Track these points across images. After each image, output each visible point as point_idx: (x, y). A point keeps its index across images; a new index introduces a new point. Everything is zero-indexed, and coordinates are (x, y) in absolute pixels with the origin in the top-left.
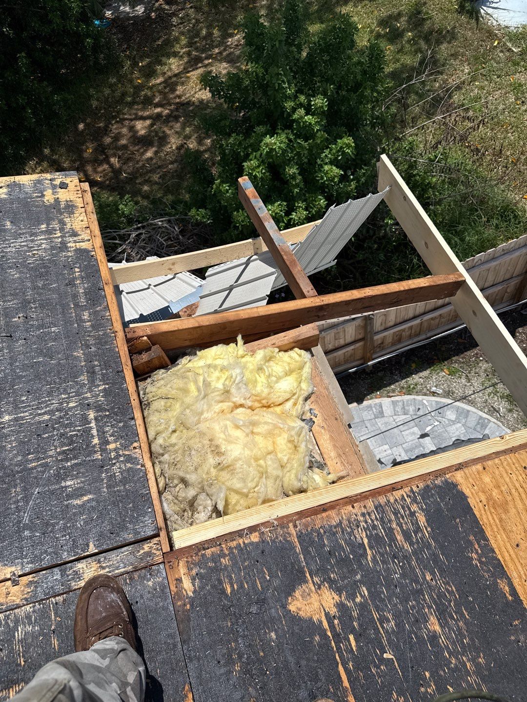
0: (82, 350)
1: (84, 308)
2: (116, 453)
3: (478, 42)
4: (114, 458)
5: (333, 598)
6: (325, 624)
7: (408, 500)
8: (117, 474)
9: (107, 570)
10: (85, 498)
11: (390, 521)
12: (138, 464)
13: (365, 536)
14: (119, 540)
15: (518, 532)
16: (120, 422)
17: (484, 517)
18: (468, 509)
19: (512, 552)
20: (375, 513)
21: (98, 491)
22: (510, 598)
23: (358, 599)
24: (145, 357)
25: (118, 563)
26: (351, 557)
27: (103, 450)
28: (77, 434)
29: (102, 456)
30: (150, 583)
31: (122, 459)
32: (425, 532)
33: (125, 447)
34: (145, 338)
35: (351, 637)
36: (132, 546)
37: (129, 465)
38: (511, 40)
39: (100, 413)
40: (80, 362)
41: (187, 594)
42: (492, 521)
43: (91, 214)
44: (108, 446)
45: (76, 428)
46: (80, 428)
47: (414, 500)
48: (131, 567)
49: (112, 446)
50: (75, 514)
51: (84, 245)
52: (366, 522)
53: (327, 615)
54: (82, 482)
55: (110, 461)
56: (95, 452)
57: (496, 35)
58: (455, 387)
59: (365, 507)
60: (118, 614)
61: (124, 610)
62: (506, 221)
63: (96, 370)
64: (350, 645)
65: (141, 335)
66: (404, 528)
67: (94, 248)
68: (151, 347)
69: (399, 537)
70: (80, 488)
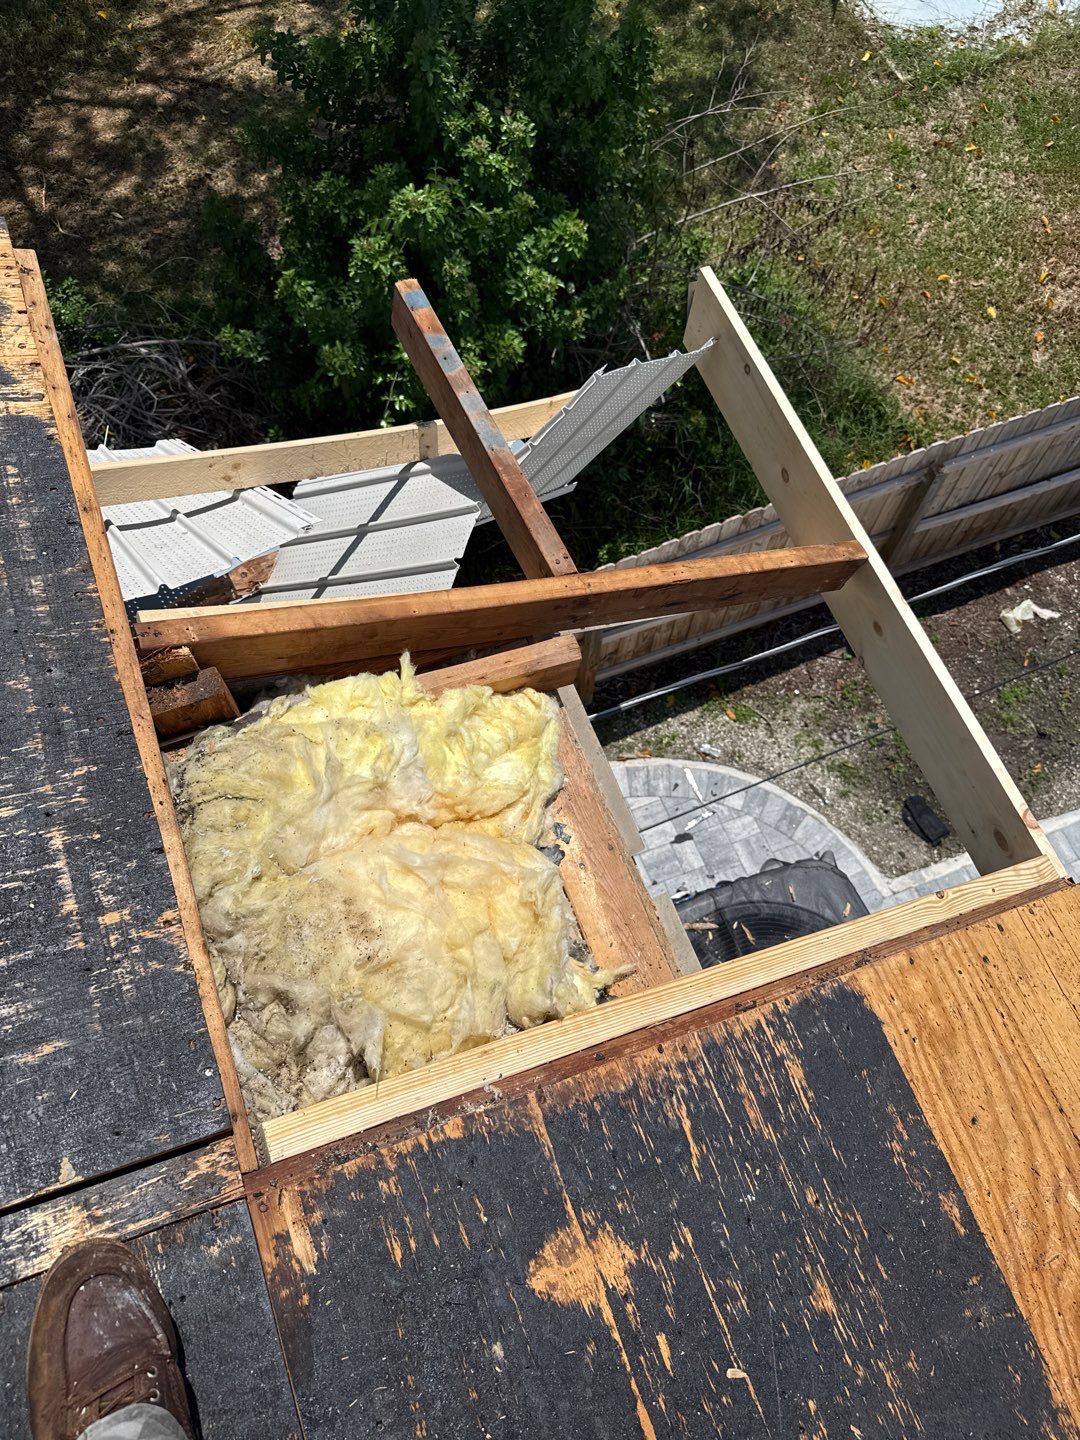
0: (28, 674)
1: (31, 568)
2: (122, 935)
3: (834, 48)
4: (117, 949)
5: (624, 1256)
6: (608, 1314)
7: (770, 1032)
8: (125, 988)
9: (108, 1224)
10: (47, 1049)
11: (735, 1079)
12: (177, 962)
13: (685, 1115)
14: (138, 1150)
15: (975, 1094)
16: (129, 859)
17: (913, 1063)
18: (884, 1049)
19: (964, 1137)
20: (705, 1064)
21: (78, 1029)
22: (962, 1230)
23: (674, 1255)
24: (181, 696)
25: (133, 1205)
26: (659, 1161)
27: (88, 929)
28: (21, 888)
29: (86, 942)
30: (215, 1251)
31: (136, 949)
32: (804, 1100)
33: (141, 921)
34: (185, 651)
35: (661, 1339)
36: (167, 1162)
37: (154, 965)
38: (894, 55)
39: (79, 836)
40: (26, 704)
41: (302, 1269)
42: (927, 1072)
43: (45, 332)
44: (100, 918)
45: (19, 873)
46: (28, 873)
47: (781, 1033)
48: (167, 1213)
49: (110, 919)
50: (21, 1090)
51: (29, 409)
52: (688, 1083)
53: (611, 1293)
54: (37, 1009)
55: (106, 955)
56: (69, 933)
57: (868, 39)
58: (745, 745)
59: (684, 1049)
60: (144, 1342)
61: (157, 1328)
62: (863, 424)
63: (66, 728)
64: (660, 1357)
65: (175, 643)
66: (763, 1093)
67: (53, 418)
68: (197, 672)
69: (754, 1114)
70: (35, 1023)
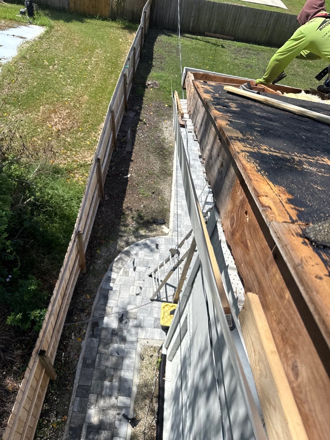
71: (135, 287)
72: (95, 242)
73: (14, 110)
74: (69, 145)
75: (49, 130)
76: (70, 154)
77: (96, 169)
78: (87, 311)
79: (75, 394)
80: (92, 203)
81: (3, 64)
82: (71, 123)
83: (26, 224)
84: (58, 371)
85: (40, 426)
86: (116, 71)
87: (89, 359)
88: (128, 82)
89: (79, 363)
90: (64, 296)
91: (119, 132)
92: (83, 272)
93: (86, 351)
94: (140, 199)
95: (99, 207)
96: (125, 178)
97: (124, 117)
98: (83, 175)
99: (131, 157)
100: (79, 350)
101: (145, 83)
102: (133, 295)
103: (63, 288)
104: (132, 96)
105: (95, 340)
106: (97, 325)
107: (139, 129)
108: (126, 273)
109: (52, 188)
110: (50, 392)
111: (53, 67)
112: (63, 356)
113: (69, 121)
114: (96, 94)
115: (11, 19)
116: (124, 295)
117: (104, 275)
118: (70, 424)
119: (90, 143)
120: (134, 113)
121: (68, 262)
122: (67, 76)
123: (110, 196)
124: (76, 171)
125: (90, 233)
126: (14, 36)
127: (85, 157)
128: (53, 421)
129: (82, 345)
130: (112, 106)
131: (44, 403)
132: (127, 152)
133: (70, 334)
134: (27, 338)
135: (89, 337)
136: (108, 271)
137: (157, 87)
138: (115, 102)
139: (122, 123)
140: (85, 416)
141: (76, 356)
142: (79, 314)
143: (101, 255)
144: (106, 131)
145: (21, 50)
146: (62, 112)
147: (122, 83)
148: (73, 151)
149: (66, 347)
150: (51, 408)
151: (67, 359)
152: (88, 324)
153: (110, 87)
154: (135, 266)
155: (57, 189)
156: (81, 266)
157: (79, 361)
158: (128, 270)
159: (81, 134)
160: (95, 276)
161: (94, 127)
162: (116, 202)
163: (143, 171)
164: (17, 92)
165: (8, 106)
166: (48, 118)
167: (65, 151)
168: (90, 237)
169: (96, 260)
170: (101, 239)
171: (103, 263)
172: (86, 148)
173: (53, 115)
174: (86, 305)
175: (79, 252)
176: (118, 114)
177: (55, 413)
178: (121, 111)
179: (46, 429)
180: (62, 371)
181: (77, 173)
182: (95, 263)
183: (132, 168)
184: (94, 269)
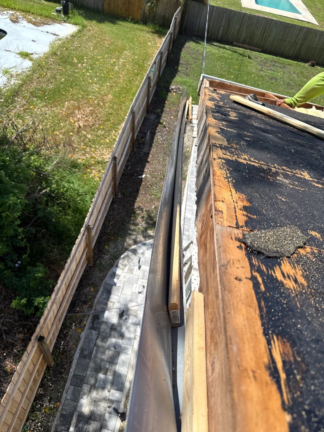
71: (138, 285)
72: (104, 237)
73: (40, 103)
74: (90, 142)
75: (71, 125)
76: (89, 151)
77: (111, 167)
78: (89, 304)
79: (69, 383)
80: (104, 199)
81: (34, 59)
82: (93, 120)
83: (40, 214)
84: (56, 358)
85: (33, 410)
86: (142, 74)
87: (86, 351)
88: (152, 85)
89: (76, 353)
90: (68, 286)
91: (138, 133)
92: (90, 265)
93: (84, 342)
94: (152, 200)
95: (112, 204)
96: (139, 178)
97: (145, 118)
98: (99, 171)
99: (147, 158)
100: (78, 341)
101: (169, 88)
102: (135, 293)
103: (68, 278)
104: (155, 98)
105: (94, 332)
106: (97, 317)
107: (158, 132)
108: (131, 271)
109: (68, 182)
110: (46, 377)
111: (82, 65)
112: (62, 344)
113: (91, 118)
114: (120, 94)
115: (46, 17)
116: (126, 292)
117: (109, 270)
118: (62, 410)
119: (110, 141)
120: (155, 116)
121: (75, 254)
122: (94, 74)
123: (124, 194)
124: (93, 167)
125: (100, 228)
126: (47, 32)
127: (103, 154)
128: (46, 406)
129: (81, 336)
130: (134, 107)
131: (40, 387)
132: (144, 153)
133: (71, 324)
134: (29, 323)
135: (89, 329)
136: (114, 267)
137: (180, 92)
138: (137, 104)
139: (142, 124)
140: (77, 404)
141: (74, 346)
142: (81, 306)
143: (109, 250)
144: (126, 131)
145: (53, 47)
146: (86, 109)
147: (146, 86)
148: (92, 147)
149: (66, 336)
150: (45, 394)
151: (66, 348)
152: (89, 316)
153: (134, 89)
154: (140, 264)
155: (73, 183)
156: (88, 259)
157: (77, 351)
158: (133, 267)
159: (101, 132)
160: (101, 270)
161: (115, 126)
162: (128, 200)
163: (158, 173)
164: (44, 86)
165: (35, 99)
166: (72, 114)
167: (85, 147)
168: (100, 232)
169: (103, 255)
170: (110, 235)
171: (110, 259)
172: (105, 146)
173: (76, 111)
174: (90, 297)
175: (88, 245)
176: (139, 116)
177: (49, 399)
178: (143, 112)
179: (38, 413)
180: (59, 359)
181: (94, 169)
182: (102, 257)
183: (148, 169)
184: (101, 263)
